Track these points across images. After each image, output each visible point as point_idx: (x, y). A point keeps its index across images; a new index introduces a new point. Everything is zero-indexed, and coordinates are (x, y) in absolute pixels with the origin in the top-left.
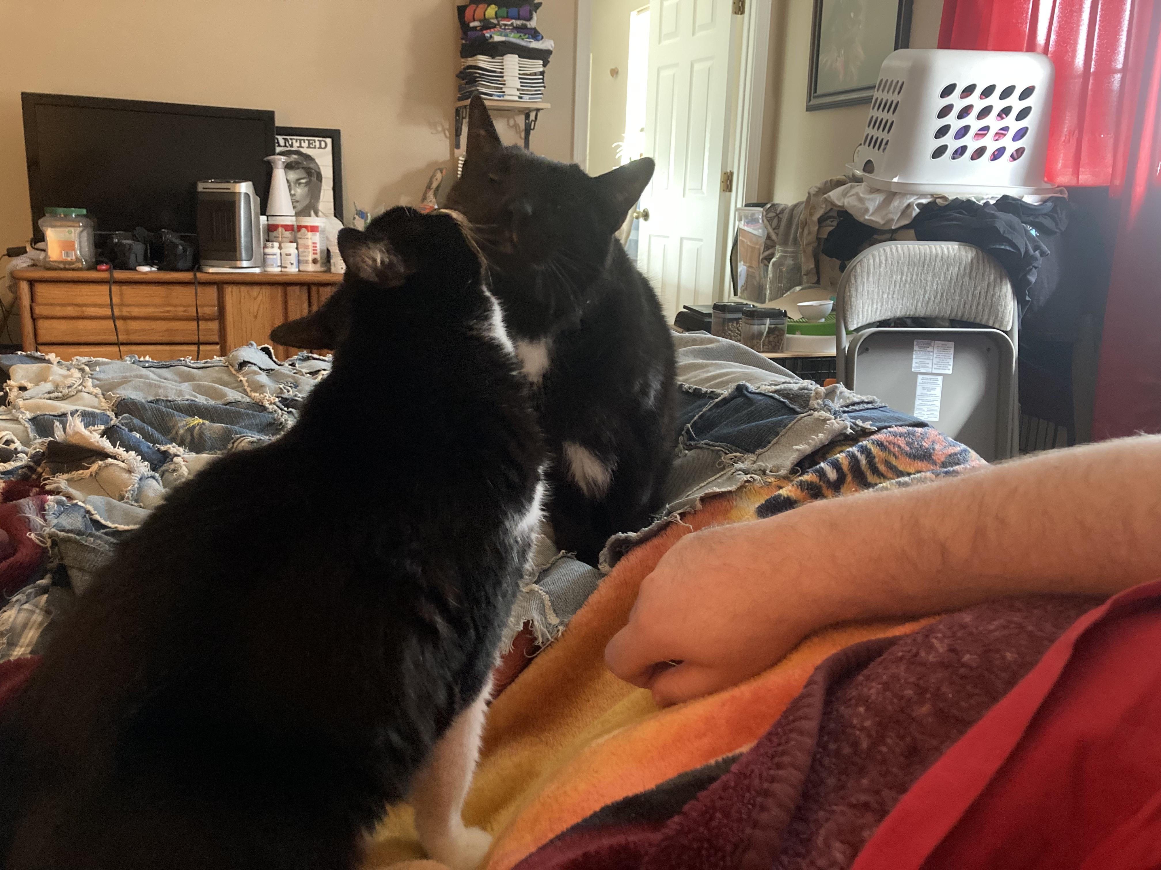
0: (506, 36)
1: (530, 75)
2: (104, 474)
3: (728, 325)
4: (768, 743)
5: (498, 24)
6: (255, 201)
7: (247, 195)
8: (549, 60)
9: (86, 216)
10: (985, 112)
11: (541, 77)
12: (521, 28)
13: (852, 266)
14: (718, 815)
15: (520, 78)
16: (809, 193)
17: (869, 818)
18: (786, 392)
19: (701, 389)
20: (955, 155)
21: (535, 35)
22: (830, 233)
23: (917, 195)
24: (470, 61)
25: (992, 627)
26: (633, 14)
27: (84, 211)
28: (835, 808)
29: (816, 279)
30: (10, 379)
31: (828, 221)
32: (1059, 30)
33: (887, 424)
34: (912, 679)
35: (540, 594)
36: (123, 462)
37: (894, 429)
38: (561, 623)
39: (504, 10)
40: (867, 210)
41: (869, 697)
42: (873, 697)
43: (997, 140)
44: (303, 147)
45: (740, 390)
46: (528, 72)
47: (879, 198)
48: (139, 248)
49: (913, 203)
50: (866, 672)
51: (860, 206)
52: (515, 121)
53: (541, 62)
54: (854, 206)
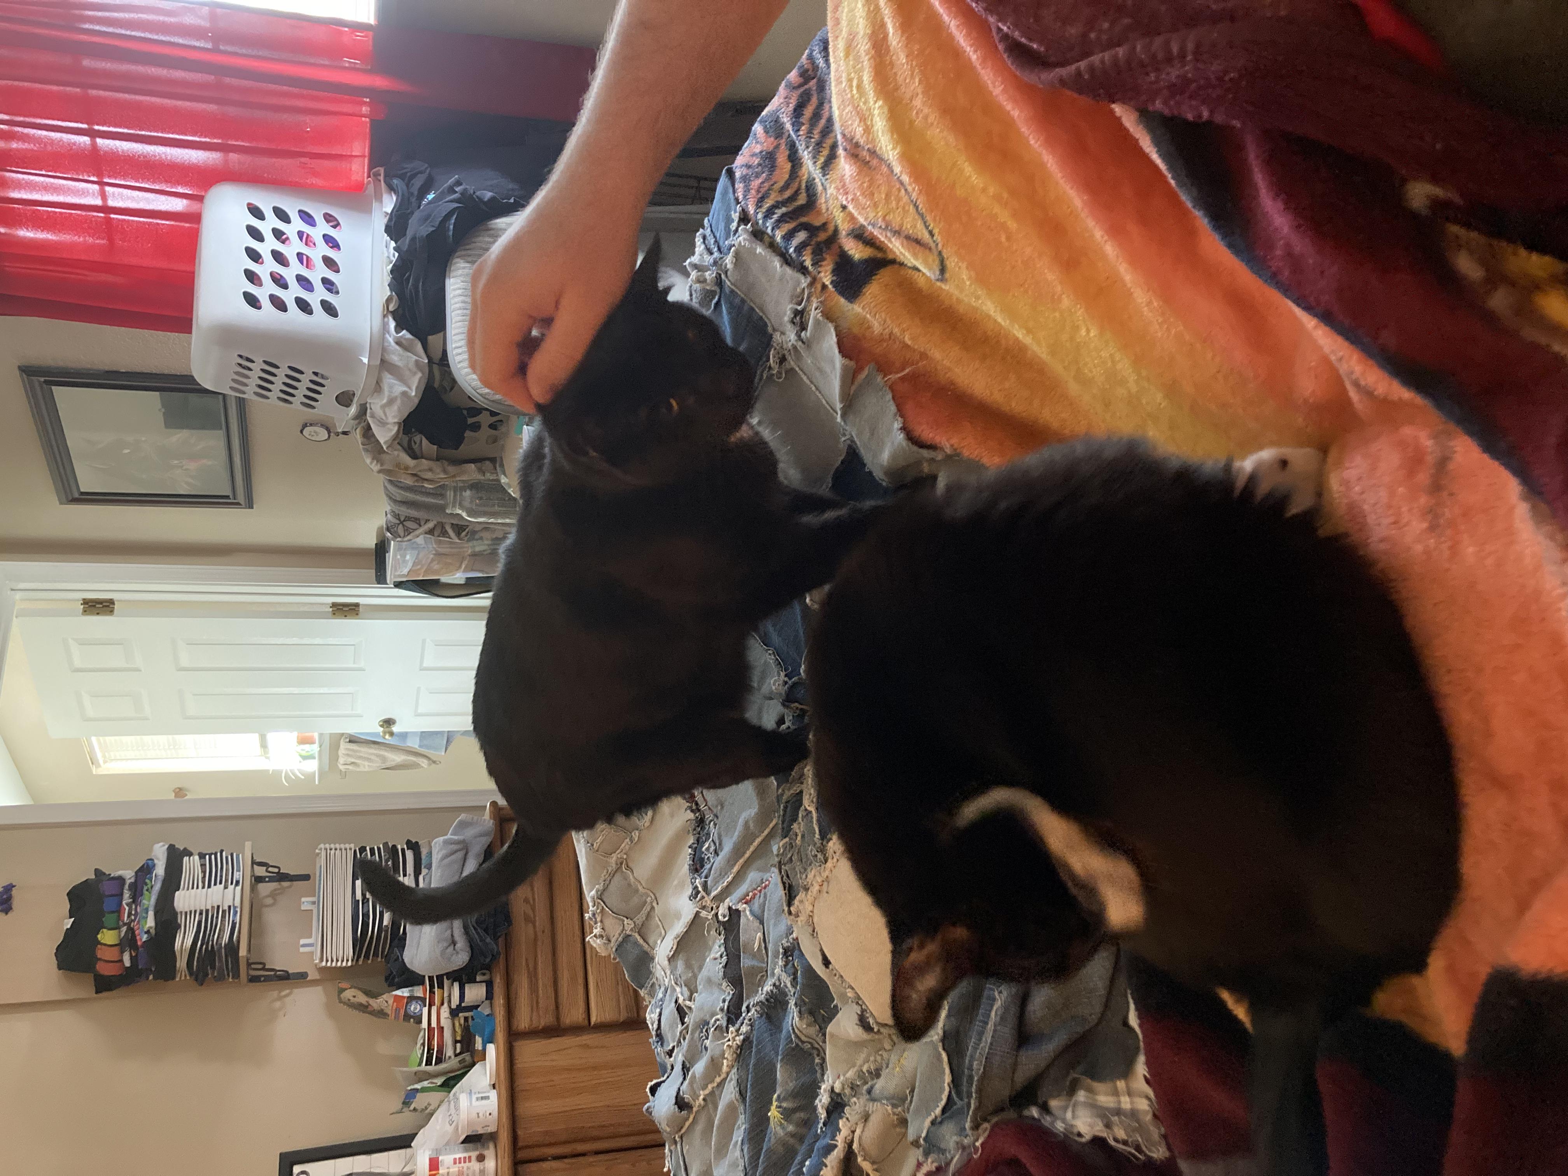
0: (147, 911)
1: (204, 872)
2: (873, 1152)
5: (128, 924)
8: (182, 849)
10: (279, 257)
11: (208, 857)
12: (136, 891)
13: (482, 399)
15: (209, 886)
16: (378, 473)
20: (334, 291)
21: (146, 870)
22: (431, 441)
23: (384, 334)
24: (181, 963)
31: (416, 447)
32: (170, 182)
36: (853, 1132)
39: (109, 919)
40: (404, 394)
43: (314, 244)
46: (201, 876)
47: (388, 380)
49: (395, 338)
51: (399, 401)
52: (268, 897)
54: (399, 410)
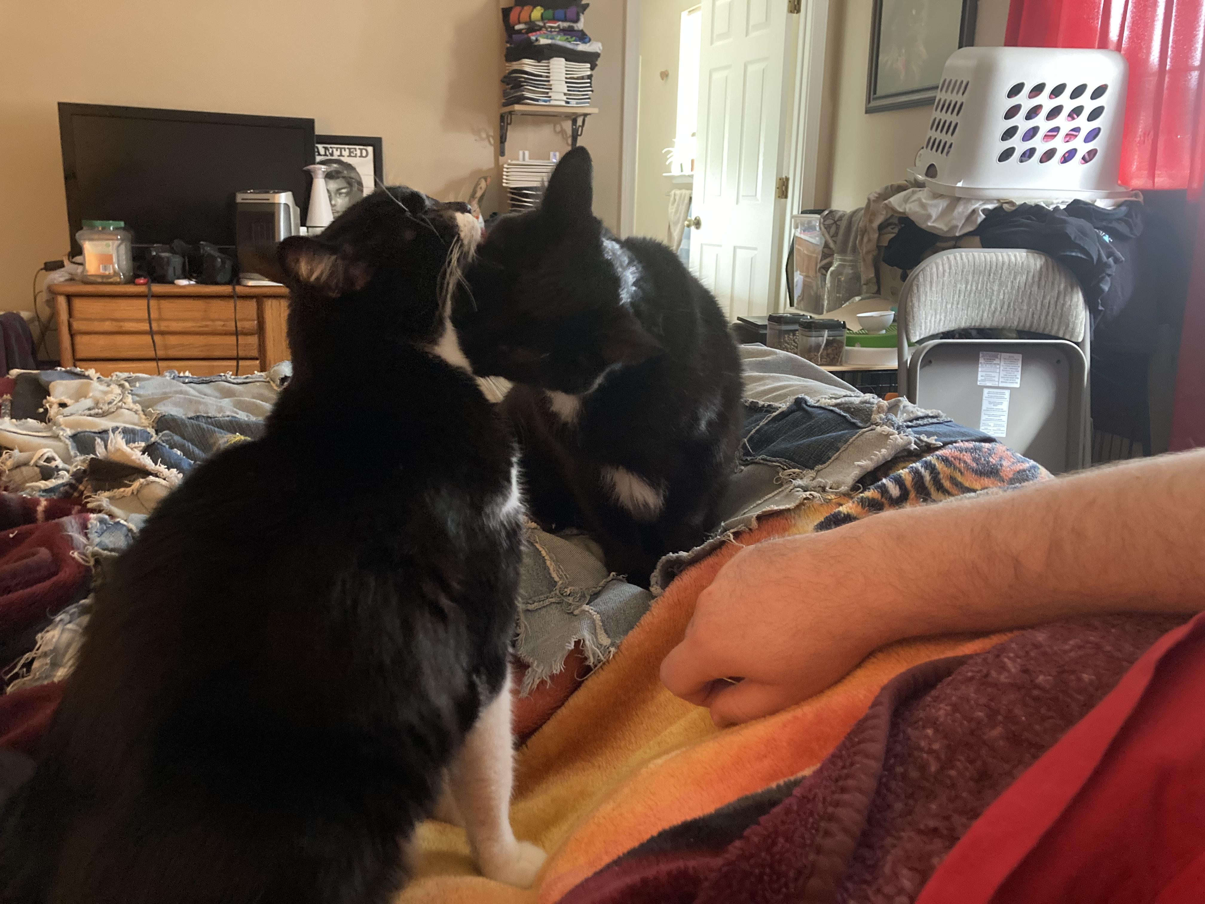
0: (552, 38)
1: (578, 78)
2: (145, 492)
3: (785, 337)
4: (833, 767)
5: (544, 27)
6: (294, 211)
7: (286, 205)
8: (597, 63)
9: (124, 229)
10: (1055, 112)
11: (589, 81)
12: (568, 31)
13: (915, 275)
14: (781, 840)
15: (566, 82)
16: (869, 200)
17: (938, 844)
18: (847, 406)
19: (758, 403)
20: (1023, 158)
21: (583, 37)
22: (891, 241)
23: (982, 200)
24: (515, 65)
25: (1067, 647)
26: (684, 14)
27: (122, 224)
28: (902, 834)
29: (875, 288)
30: (49, 396)
31: (889, 229)
32: (1132, 25)
33: (953, 439)
34: (983, 700)
35: (590, 614)
36: (164, 479)
37: (960, 444)
38: (613, 644)
39: (550, 13)
40: (929, 217)
41: (937, 719)
42: (942, 720)
43: (1068, 141)
44: (343, 156)
45: (799, 403)
46: (575, 76)
47: (942, 204)
48: (177, 261)
49: (978, 208)
50: (934, 693)
51: (923, 212)
52: (562, 128)
53: (588, 65)
54: (916, 213)
